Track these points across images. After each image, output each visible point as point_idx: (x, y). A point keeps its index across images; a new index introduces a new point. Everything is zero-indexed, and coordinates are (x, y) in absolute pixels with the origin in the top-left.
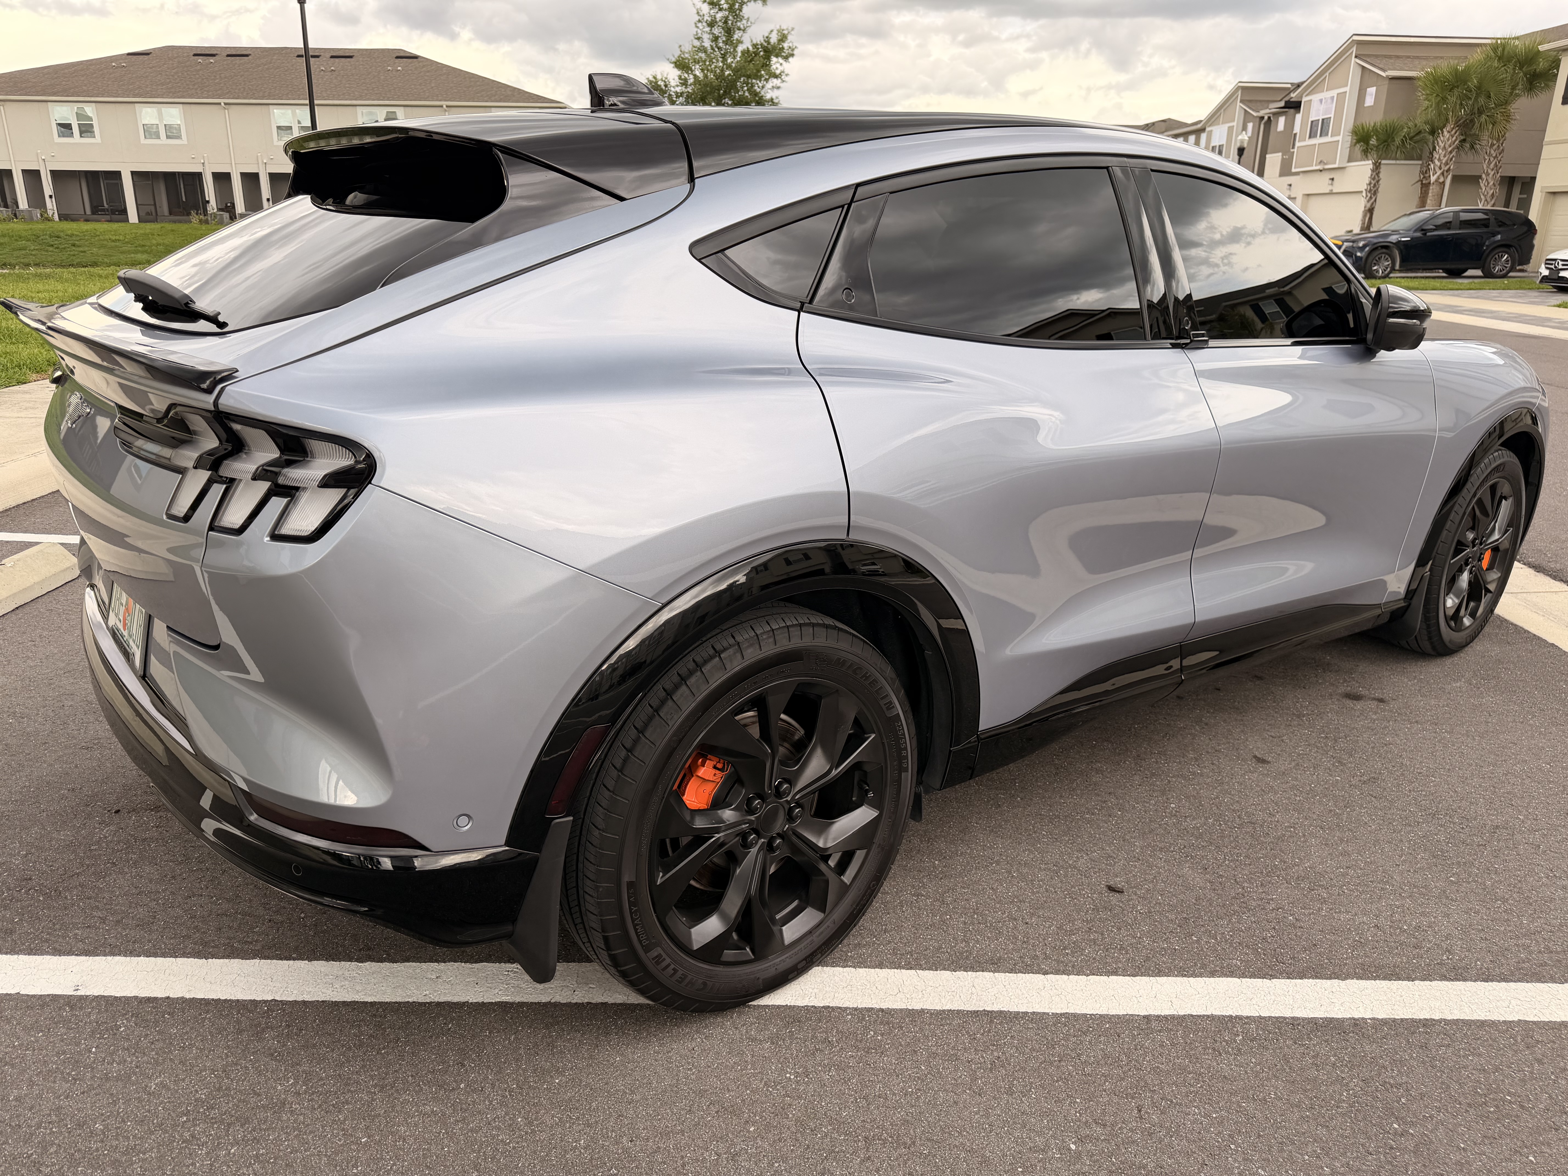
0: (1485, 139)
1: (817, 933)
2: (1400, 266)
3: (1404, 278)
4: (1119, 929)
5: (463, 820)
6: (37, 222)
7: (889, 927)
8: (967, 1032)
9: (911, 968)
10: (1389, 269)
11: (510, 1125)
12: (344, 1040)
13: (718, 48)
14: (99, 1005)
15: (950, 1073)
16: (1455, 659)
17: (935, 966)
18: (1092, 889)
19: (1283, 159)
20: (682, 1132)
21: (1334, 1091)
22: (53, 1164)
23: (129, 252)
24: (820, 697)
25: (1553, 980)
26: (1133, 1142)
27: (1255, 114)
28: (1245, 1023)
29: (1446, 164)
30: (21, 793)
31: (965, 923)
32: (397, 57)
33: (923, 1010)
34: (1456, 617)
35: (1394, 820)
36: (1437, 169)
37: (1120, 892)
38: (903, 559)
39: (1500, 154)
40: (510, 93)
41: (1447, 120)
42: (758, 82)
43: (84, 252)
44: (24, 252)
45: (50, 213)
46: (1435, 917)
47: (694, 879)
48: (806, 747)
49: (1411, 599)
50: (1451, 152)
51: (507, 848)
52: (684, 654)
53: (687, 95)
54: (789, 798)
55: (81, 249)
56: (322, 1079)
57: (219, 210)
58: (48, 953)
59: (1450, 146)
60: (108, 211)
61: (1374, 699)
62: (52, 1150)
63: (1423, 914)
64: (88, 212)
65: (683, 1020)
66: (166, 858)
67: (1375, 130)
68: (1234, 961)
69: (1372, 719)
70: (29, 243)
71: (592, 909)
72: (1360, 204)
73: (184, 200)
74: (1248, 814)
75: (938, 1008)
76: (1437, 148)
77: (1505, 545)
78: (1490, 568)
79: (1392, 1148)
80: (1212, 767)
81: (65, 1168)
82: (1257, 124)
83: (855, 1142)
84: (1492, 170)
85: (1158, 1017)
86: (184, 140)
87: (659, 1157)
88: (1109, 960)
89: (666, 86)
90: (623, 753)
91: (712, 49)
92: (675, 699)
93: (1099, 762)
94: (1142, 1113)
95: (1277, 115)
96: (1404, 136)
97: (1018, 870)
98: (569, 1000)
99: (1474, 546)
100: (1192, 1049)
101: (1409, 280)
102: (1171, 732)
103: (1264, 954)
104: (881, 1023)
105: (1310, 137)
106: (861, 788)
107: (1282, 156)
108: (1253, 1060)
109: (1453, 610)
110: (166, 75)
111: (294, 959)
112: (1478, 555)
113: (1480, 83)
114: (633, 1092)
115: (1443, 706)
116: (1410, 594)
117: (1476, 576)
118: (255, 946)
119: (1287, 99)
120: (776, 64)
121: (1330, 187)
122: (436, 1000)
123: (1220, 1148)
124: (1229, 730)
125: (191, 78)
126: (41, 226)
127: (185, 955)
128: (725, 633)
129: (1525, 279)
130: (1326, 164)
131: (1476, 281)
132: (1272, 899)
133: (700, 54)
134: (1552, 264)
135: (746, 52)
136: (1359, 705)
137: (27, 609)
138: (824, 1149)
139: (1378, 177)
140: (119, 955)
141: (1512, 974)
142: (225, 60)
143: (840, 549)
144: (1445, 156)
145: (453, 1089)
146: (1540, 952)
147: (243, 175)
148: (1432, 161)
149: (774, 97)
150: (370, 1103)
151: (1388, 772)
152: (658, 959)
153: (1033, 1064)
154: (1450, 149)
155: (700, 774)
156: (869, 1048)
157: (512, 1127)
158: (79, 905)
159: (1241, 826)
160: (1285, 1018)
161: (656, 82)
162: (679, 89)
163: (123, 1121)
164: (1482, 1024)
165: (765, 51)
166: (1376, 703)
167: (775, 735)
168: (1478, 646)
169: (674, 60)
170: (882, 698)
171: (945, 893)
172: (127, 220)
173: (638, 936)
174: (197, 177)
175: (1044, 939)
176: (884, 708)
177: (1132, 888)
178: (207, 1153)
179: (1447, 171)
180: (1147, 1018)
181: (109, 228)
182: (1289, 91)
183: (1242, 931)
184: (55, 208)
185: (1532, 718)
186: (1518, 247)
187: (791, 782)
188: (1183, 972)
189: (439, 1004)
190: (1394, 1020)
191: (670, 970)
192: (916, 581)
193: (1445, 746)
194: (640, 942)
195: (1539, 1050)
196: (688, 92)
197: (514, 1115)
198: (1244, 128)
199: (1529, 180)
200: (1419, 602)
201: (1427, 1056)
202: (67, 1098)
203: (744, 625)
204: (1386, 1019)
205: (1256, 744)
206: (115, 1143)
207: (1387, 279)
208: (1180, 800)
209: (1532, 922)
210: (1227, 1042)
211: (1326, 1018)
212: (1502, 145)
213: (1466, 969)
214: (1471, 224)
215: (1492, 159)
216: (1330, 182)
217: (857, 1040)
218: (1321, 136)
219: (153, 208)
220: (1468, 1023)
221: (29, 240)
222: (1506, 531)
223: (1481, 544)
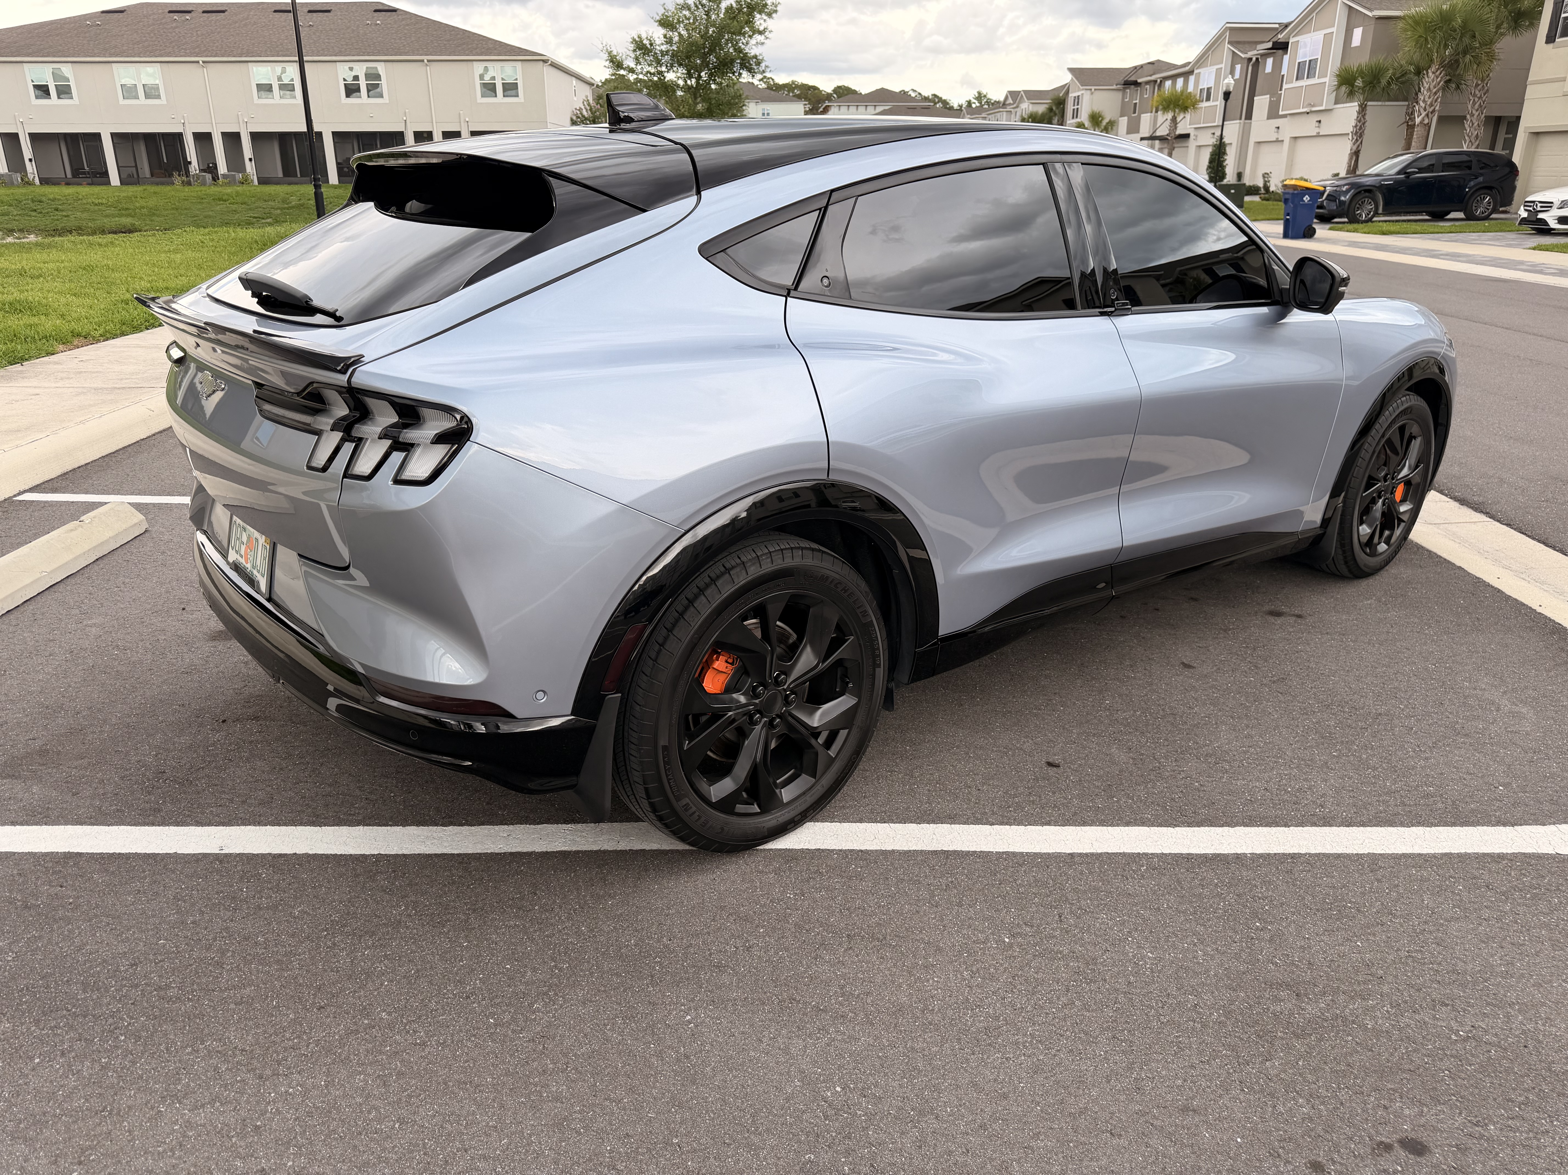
0: (1470, 79)
1: (809, 795)
2: (1383, 211)
3: (1386, 221)
4: (1054, 793)
5: (540, 695)
6: (18, 186)
7: (868, 794)
8: (928, 865)
9: (885, 822)
10: (1372, 213)
11: (576, 932)
12: (440, 880)
13: (702, 6)
14: (242, 859)
15: (914, 893)
16: (1371, 581)
17: (904, 821)
18: (1034, 765)
19: (1270, 101)
20: (709, 933)
21: (1214, 903)
22: (232, 964)
23: (114, 216)
24: (809, 607)
25: (1402, 825)
26: (1053, 937)
27: (1243, 56)
28: (1150, 858)
29: (1431, 105)
30: (139, 708)
31: (929, 790)
32: (376, 11)
33: (893, 851)
34: (1370, 543)
35: (1294, 711)
36: (1422, 110)
37: (1057, 766)
38: (876, 496)
39: (1484, 95)
40: (491, 46)
41: (1432, 61)
42: (742, 38)
43: (68, 216)
44: (6, 218)
45: (31, 177)
46: (1315, 782)
47: (712, 751)
48: (798, 647)
49: (1326, 528)
50: (1435, 93)
51: (573, 717)
52: (701, 571)
53: (672, 54)
54: (785, 687)
55: (64, 214)
56: (426, 906)
57: (201, 170)
58: (192, 825)
59: (1435, 87)
60: (89, 174)
61: (1294, 615)
62: (228, 955)
63: (1306, 780)
64: (69, 175)
65: (705, 860)
66: (272, 755)
67: (1361, 73)
68: (1146, 815)
69: (1288, 631)
70: (11, 208)
71: (635, 766)
72: (1346, 147)
73: (165, 161)
74: (1171, 708)
75: (906, 849)
76: (1422, 89)
77: (1417, 480)
78: (1403, 501)
79: (1252, 938)
80: (1144, 671)
81: (242, 965)
82: (1245, 65)
83: (840, 938)
84: (1477, 110)
85: (1080, 855)
86: (163, 101)
87: (692, 950)
88: (1044, 815)
89: (651, 45)
90: (657, 647)
91: (696, 6)
92: (695, 605)
93: (1048, 670)
94: (1062, 918)
95: (1265, 56)
96: (1391, 77)
97: (974, 752)
98: (615, 849)
99: (1385, 481)
100: (1105, 876)
101: (1391, 223)
102: (1112, 645)
103: (1171, 810)
104: (861, 860)
105: (1297, 79)
106: (843, 681)
107: (1270, 98)
108: (1153, 883)
109: (1367, 538)
110: (142, 33)
111: (391, 826)
112: (1391, 489)
113: (1465, 22)
114: (669, 908)
115: (1353, 620)
116: (1325, 522)
117: (1389, 507)
118: (358, 817)
119: (1275, 39)
120: (760, 21)
121: (1317, 130)
122: (509, 851)
123: (1120, 940)
124: (1163, 642)
125: (167, 36)
126: (23, 190)
127: (302, 824)
128: (732, 555)
129: (1506, 221)
130: (1313, 106)
131: (1457, 223)
132: (1183, 771)
133: (684, 12)
134: (1530, 206)
135: (729, 9)
136: (1279, 621)
137: (106, 561)
138: (816, 943)
139: (1364, 119)
140: (250, 825)
141: (1370, 821)
142: (201, 17)
143: (823, 488)
144: (1429, 98)
145: (530, 910)
146: (1396, 805)
147: (224, 134)
148: (1417, 103)
149: (758, 54)
150: (466, 921)
151: (1296, 674)
152: (686, 807)
153: (978, 886)
154: (1434, 90)
155: (715, 667)
156: (851, 876)
157: (578, 933)
158: (208, 790)
159: (1163, 717)
160: (1182, 854)
161: (641, 41)
162: (664, 48)
163: (278, 935)
164: (1338, 856)
165: (748, 7)
166: (1294, 618)
167: (774, 638)
168: (1392, 570)
169: (658, 18)
170: (858, 608)
171: (914, 769)
172: (108, 183)
173: (671, 788)
174: (178, 138)
175: (993, 801)
176: (860, 615)
177: (1067, 763)
178: (347, 955)
179: (1431, 113)
180: (1072, 855)
181: (91, 192)
182: (1277, 31)
183: (1155, 794)
184: (36, 172)
185: (1428, 628)
186: (1500, 189)
187: (787, 673)
188: (1103, 823)
189: (511, 854)
190: (1269, 855)
191: (696, 816)
192: (889, 516)
193: (1348, 653)
194: (673, 793)
195: (1379, 874)
196: (674, 50)
197: (579, 926)
198: (1232, 72)
199: (1514, 120)
200: (1334, 529)
201: (1291, 878)
202: (232, 921)
203: (747, 548)
204: (1262, 854)
205: (1186, 654)
206: (275, 949)
207: (1370, 223)
208: (1114, 698)
209: (1394, 784)
210: (1134, 871)
211: (1214, 854)
212: (1487, 84)
213: (1333, 818)
214: (1454, 167)
215: (1476, 99)
216: (1317, 124)
217: (841, 871)
218: (1308, 78)
219: (134, 169)
220: (1327, 856)
221: (11, 205)
222: (1417, 467)
223: (1393, 479)
